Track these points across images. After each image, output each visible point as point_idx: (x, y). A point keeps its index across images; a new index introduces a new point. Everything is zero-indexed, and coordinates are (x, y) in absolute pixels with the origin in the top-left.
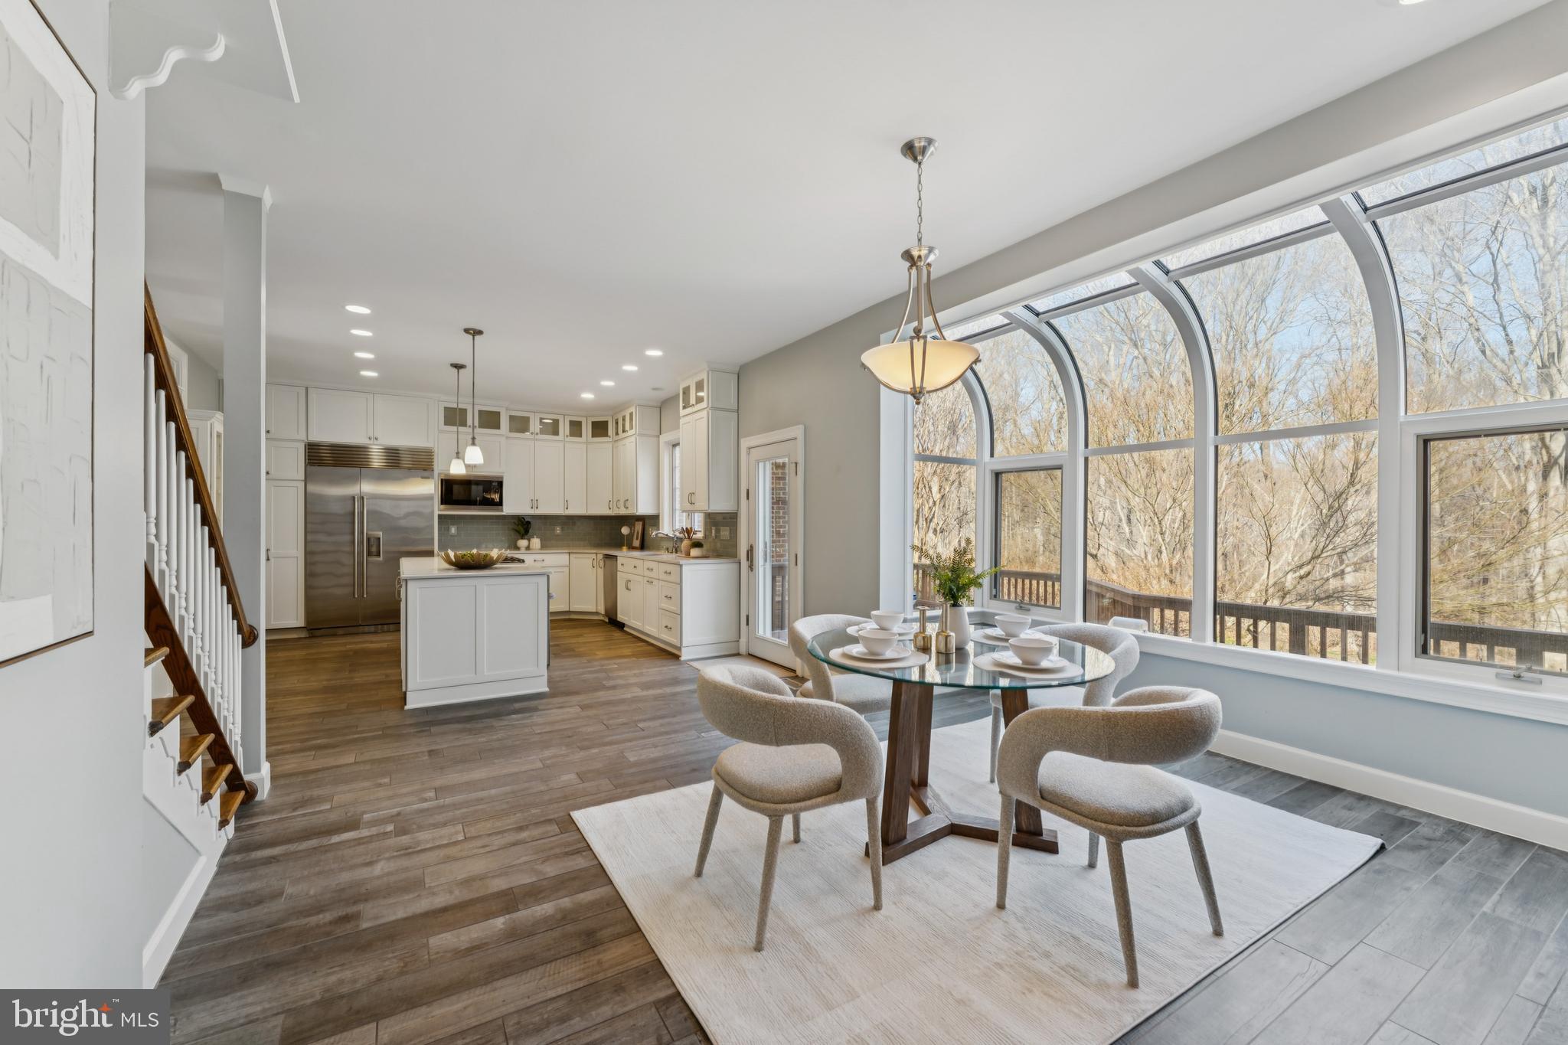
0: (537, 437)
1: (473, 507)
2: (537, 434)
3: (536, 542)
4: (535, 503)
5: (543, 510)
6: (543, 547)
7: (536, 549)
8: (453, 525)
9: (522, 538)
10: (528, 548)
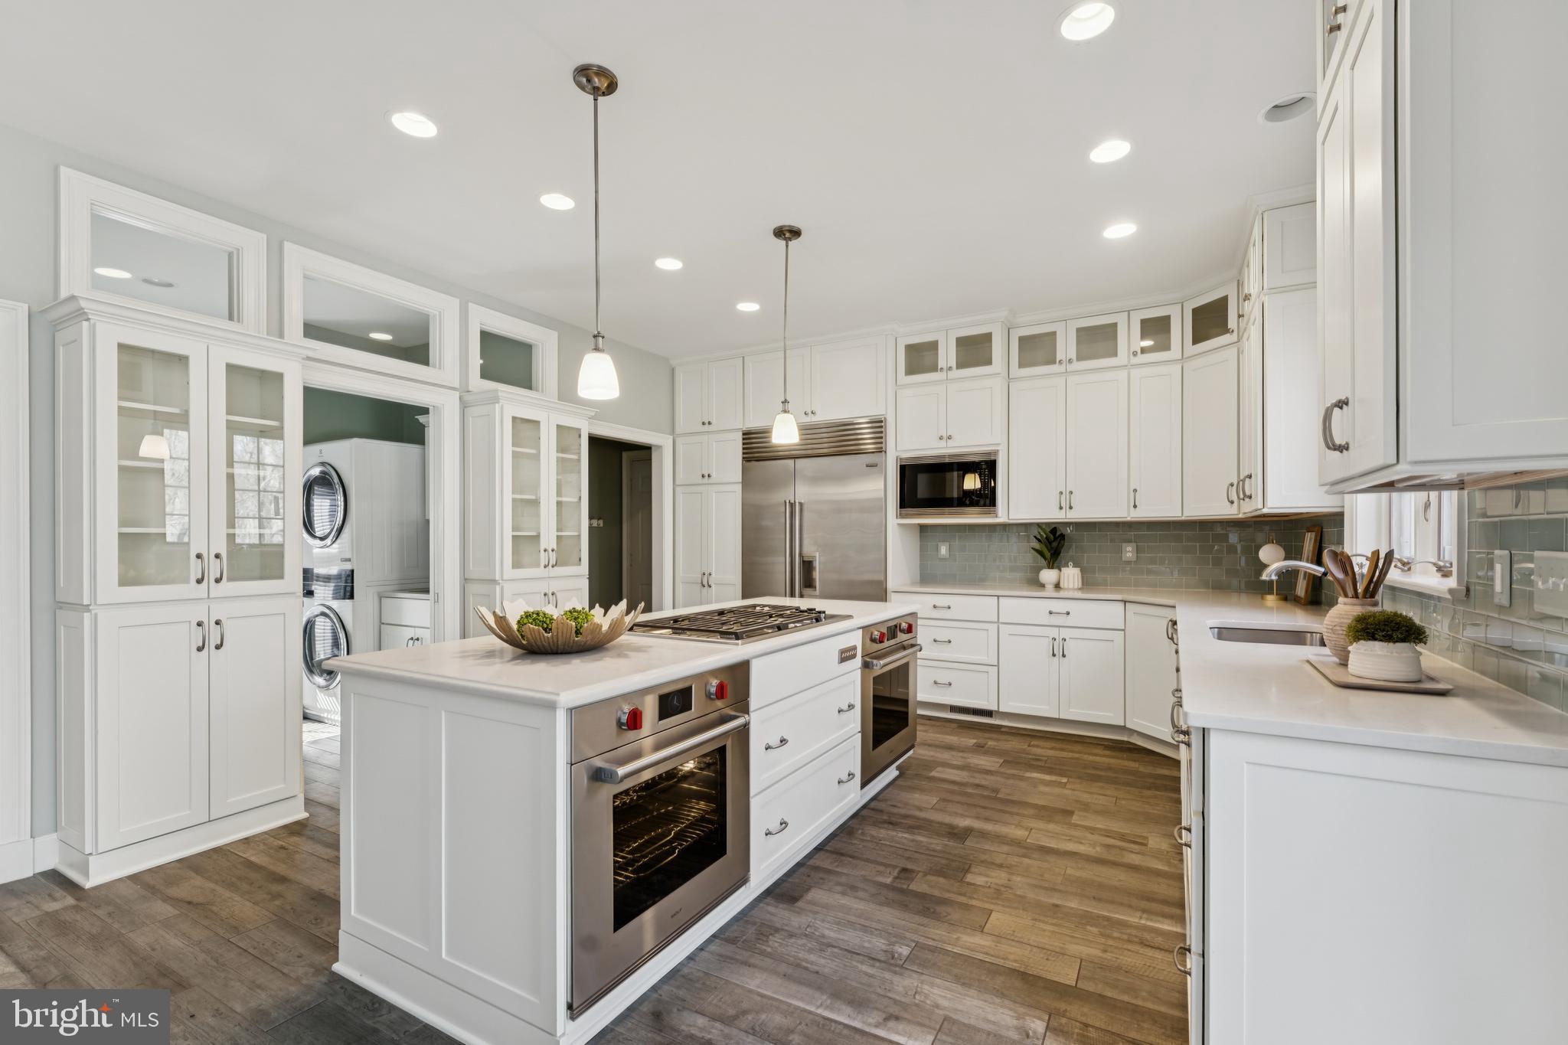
0: (1070, 368)
1: (947, 510)
2: (1070, 361)
3: (1071, 575)
4: (1066, 498)
5: (1084, 511)
6: (1087, 584)
7: (1068, 589)
8: (944, 541)
9: (1051, 566)
10: (1057, 586)
